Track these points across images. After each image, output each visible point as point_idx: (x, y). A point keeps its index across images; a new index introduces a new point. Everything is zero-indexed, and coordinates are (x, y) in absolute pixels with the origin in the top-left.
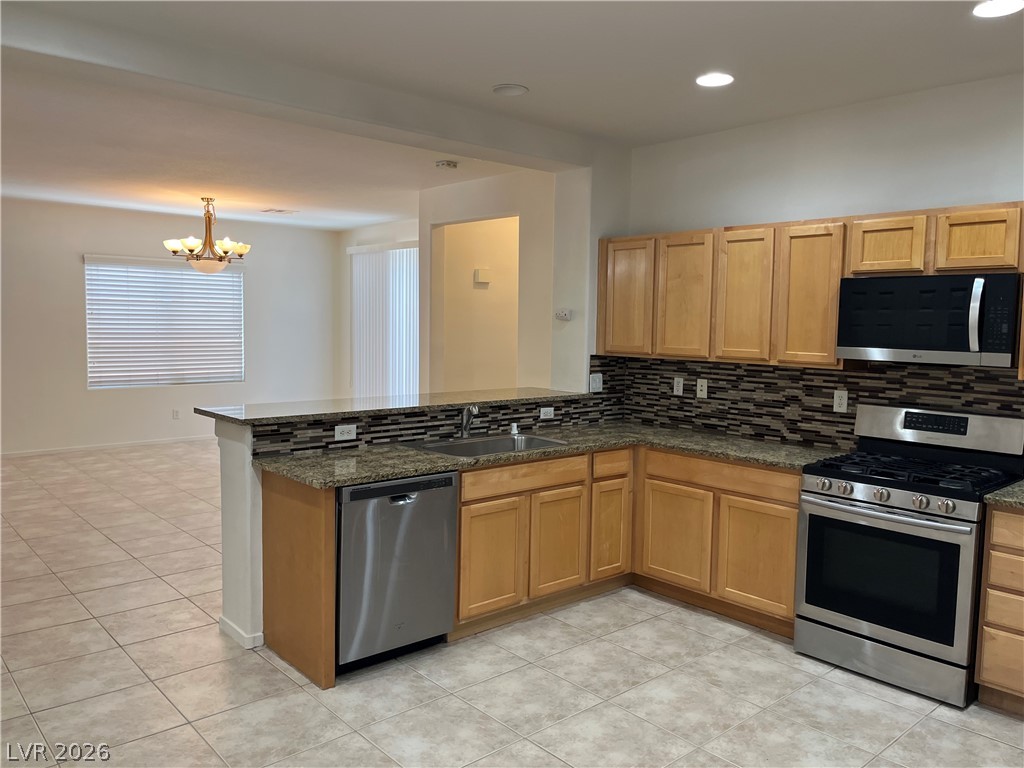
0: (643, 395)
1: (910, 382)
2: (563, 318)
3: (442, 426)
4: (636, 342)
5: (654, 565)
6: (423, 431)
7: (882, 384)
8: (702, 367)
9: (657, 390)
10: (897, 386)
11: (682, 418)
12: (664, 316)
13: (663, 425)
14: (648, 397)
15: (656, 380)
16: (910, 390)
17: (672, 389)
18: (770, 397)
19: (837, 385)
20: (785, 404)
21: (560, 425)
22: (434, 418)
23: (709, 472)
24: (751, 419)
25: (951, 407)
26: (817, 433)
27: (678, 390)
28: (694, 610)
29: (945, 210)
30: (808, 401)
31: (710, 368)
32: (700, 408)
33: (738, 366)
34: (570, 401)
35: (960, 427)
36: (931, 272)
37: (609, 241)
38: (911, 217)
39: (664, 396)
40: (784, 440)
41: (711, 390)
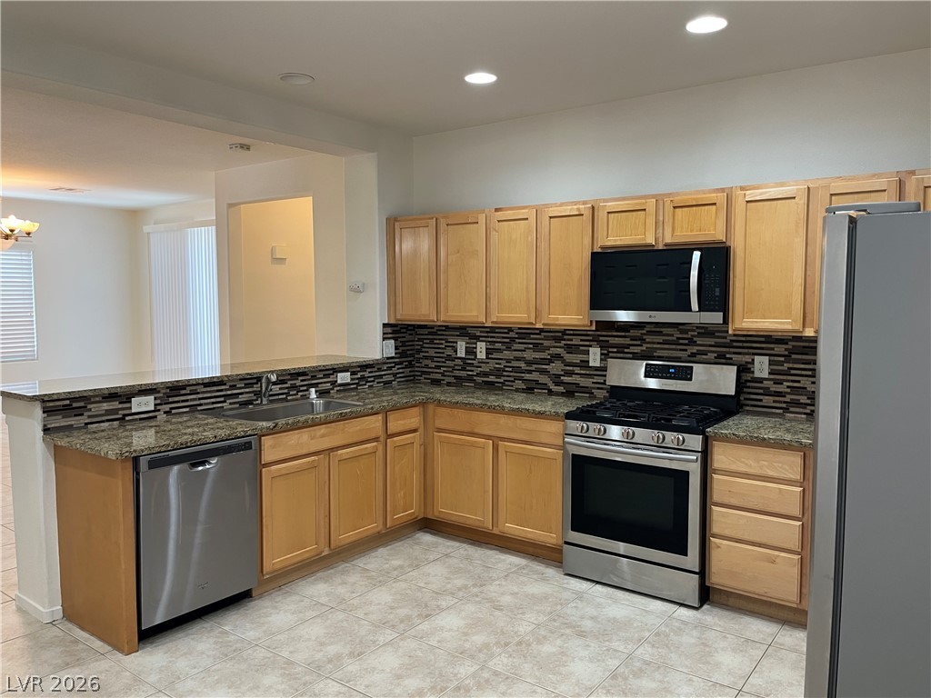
0: (432, 358)
1: (648, 338)
2: (357, 290)
3: (242, 394)
4: (422, 310)
5: (444, 509)
6: (222, 399)
7: (627, 341)
8: (481, 332)
9: (443, 353)
10: (639, 343)
11: (466, 378)
12: (447, 287)
13: (449, 384)
14: (435, 359)
15: (442, 344)
16: (649, 345)
17: (456, 351)
18: (537, 355)
19: (591, 343)
20: (550, 361)
21: (356, 388)
22: (233, 387)
23: (488, 423)
24: (523, 375)
25: (680, 358)
26: (577, 385)
27: (461, 353)
28: (479, 546)
29: (669, 195)
30: (569, 357)
31: (487, 332)
32: (480, 367)
33: (510, 330)
34: (365, 366)
35: (686, 374)
36: (661, 247)
37: (396, 220)
38: (644, 201)
39: (449, 358)
40: (550, 392)
41: (489, 352)
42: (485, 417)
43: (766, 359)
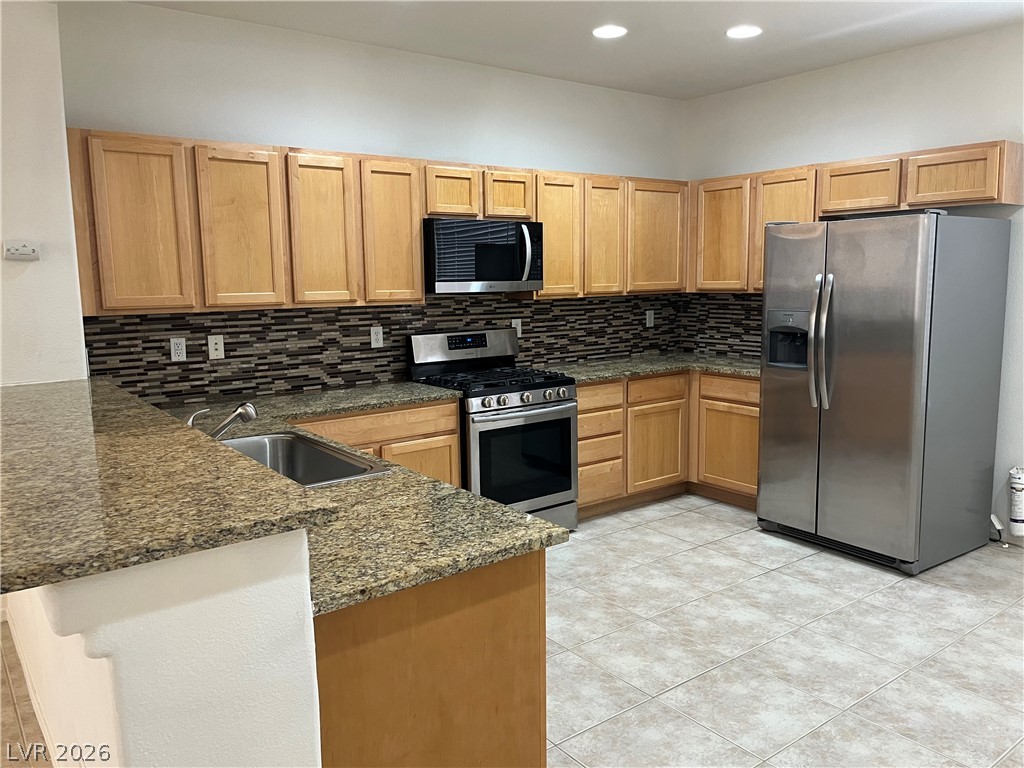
8: (213, 321)
9: (141, 360)
11: (188, 391)
14: (122, 372)
15: (136, 346)
17: (168, 355)
18: (305, 344)
19: (372, 322)
20: (322, 349)
24: (286, 372)
26: (358, 372)
27: (179, 355)
30: (346, 341)
31: (223, 320)
32: (216, 371)
33: (262, 314)
36: (482, 218)
37: (90, 134)
38: (469, 170)
39: (154, 366)
40: (325, 387)
41: (229, 348)
43: (519, 322)
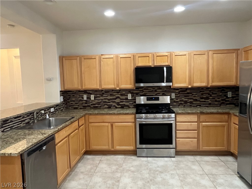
0: (74, 101)
1: (145, 91)
2: (49, 80)
3: (26, 119)
4: (75, 85)
5: (95, 147)
6: (20, 123)
7: (139, 92)
8: (92, 92)
9: (78, 99)
10: (142, 92)
11: (87, 106)
13: (81, 108)
14: (75, 101)
15: (77, 96)
16: (145, 93)
17: (83, 98)
18: (111, 97)
19: (128, 93)
20: (116, 99)
21: (55, 113)
22: (23, 117)
24: (107, 103)
25: (153, 95)
26: (124, 105)
27: (85, 98)
30: (122, 97)
31: (94, 92)
32: (92, 102)
33: (102, 90)
34: (57, 105)
35: (158, 99)
36: (153, 66)
37: (63, 57)
38: (148, 54)
39: (81, 100)
40: (116, 108)
41: (95, 98)
42: (108, 117)
43: (174, 94)
